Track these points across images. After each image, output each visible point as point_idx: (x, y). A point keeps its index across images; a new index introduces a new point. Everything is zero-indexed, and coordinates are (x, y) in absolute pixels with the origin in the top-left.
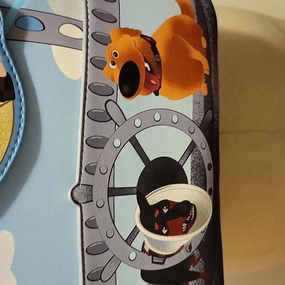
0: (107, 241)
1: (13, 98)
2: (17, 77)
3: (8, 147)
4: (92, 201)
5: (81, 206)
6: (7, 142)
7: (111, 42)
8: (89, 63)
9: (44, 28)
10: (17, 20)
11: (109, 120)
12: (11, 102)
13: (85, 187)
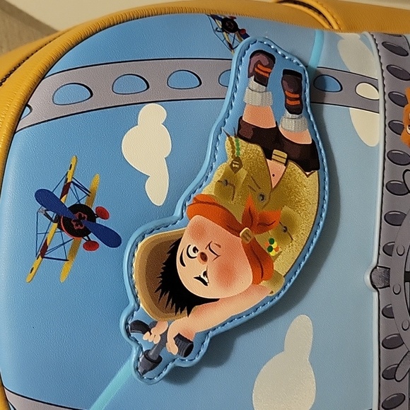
0: (403, 334)
1: (318, 168)
2: (320, 143)
3: (314, 222)
4: (389, 286)
5: (378, 291)
6: (314, 216)
7: (408, 103)
8: (387, 128)
9: (342, 89)
10: (315, 80)
11: (407, 193)
12: (316, 171)
13: (383, 270)
